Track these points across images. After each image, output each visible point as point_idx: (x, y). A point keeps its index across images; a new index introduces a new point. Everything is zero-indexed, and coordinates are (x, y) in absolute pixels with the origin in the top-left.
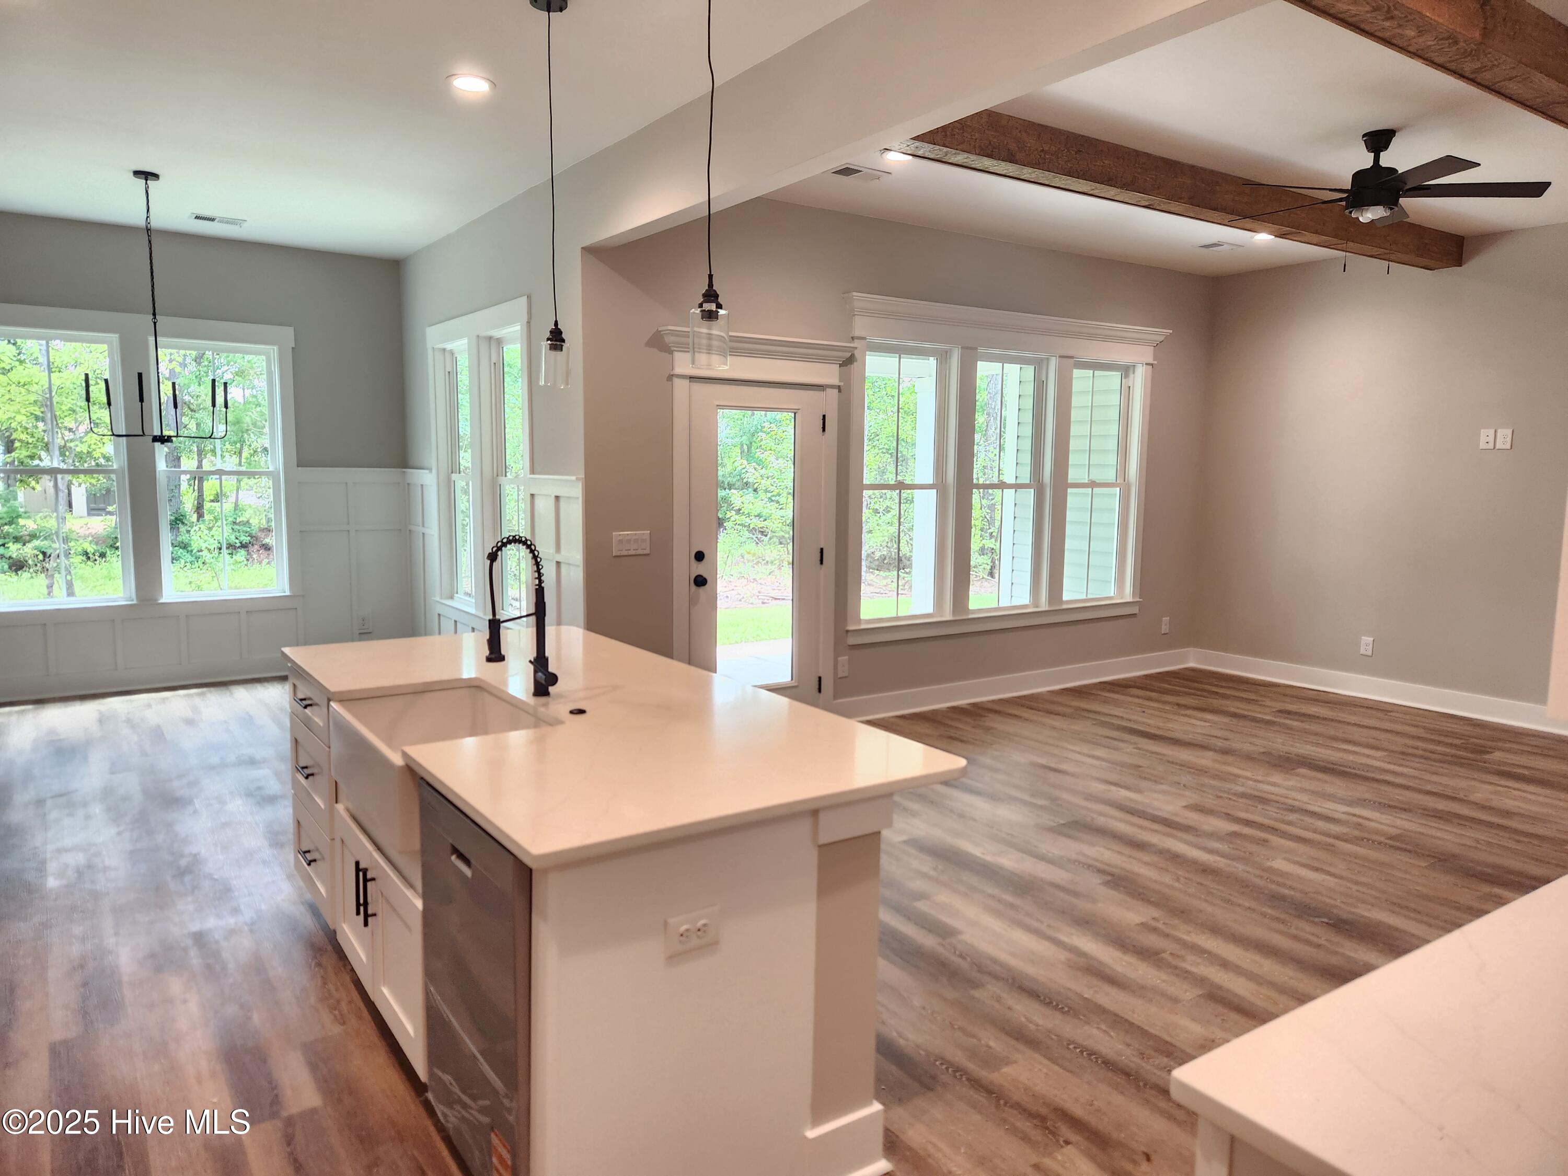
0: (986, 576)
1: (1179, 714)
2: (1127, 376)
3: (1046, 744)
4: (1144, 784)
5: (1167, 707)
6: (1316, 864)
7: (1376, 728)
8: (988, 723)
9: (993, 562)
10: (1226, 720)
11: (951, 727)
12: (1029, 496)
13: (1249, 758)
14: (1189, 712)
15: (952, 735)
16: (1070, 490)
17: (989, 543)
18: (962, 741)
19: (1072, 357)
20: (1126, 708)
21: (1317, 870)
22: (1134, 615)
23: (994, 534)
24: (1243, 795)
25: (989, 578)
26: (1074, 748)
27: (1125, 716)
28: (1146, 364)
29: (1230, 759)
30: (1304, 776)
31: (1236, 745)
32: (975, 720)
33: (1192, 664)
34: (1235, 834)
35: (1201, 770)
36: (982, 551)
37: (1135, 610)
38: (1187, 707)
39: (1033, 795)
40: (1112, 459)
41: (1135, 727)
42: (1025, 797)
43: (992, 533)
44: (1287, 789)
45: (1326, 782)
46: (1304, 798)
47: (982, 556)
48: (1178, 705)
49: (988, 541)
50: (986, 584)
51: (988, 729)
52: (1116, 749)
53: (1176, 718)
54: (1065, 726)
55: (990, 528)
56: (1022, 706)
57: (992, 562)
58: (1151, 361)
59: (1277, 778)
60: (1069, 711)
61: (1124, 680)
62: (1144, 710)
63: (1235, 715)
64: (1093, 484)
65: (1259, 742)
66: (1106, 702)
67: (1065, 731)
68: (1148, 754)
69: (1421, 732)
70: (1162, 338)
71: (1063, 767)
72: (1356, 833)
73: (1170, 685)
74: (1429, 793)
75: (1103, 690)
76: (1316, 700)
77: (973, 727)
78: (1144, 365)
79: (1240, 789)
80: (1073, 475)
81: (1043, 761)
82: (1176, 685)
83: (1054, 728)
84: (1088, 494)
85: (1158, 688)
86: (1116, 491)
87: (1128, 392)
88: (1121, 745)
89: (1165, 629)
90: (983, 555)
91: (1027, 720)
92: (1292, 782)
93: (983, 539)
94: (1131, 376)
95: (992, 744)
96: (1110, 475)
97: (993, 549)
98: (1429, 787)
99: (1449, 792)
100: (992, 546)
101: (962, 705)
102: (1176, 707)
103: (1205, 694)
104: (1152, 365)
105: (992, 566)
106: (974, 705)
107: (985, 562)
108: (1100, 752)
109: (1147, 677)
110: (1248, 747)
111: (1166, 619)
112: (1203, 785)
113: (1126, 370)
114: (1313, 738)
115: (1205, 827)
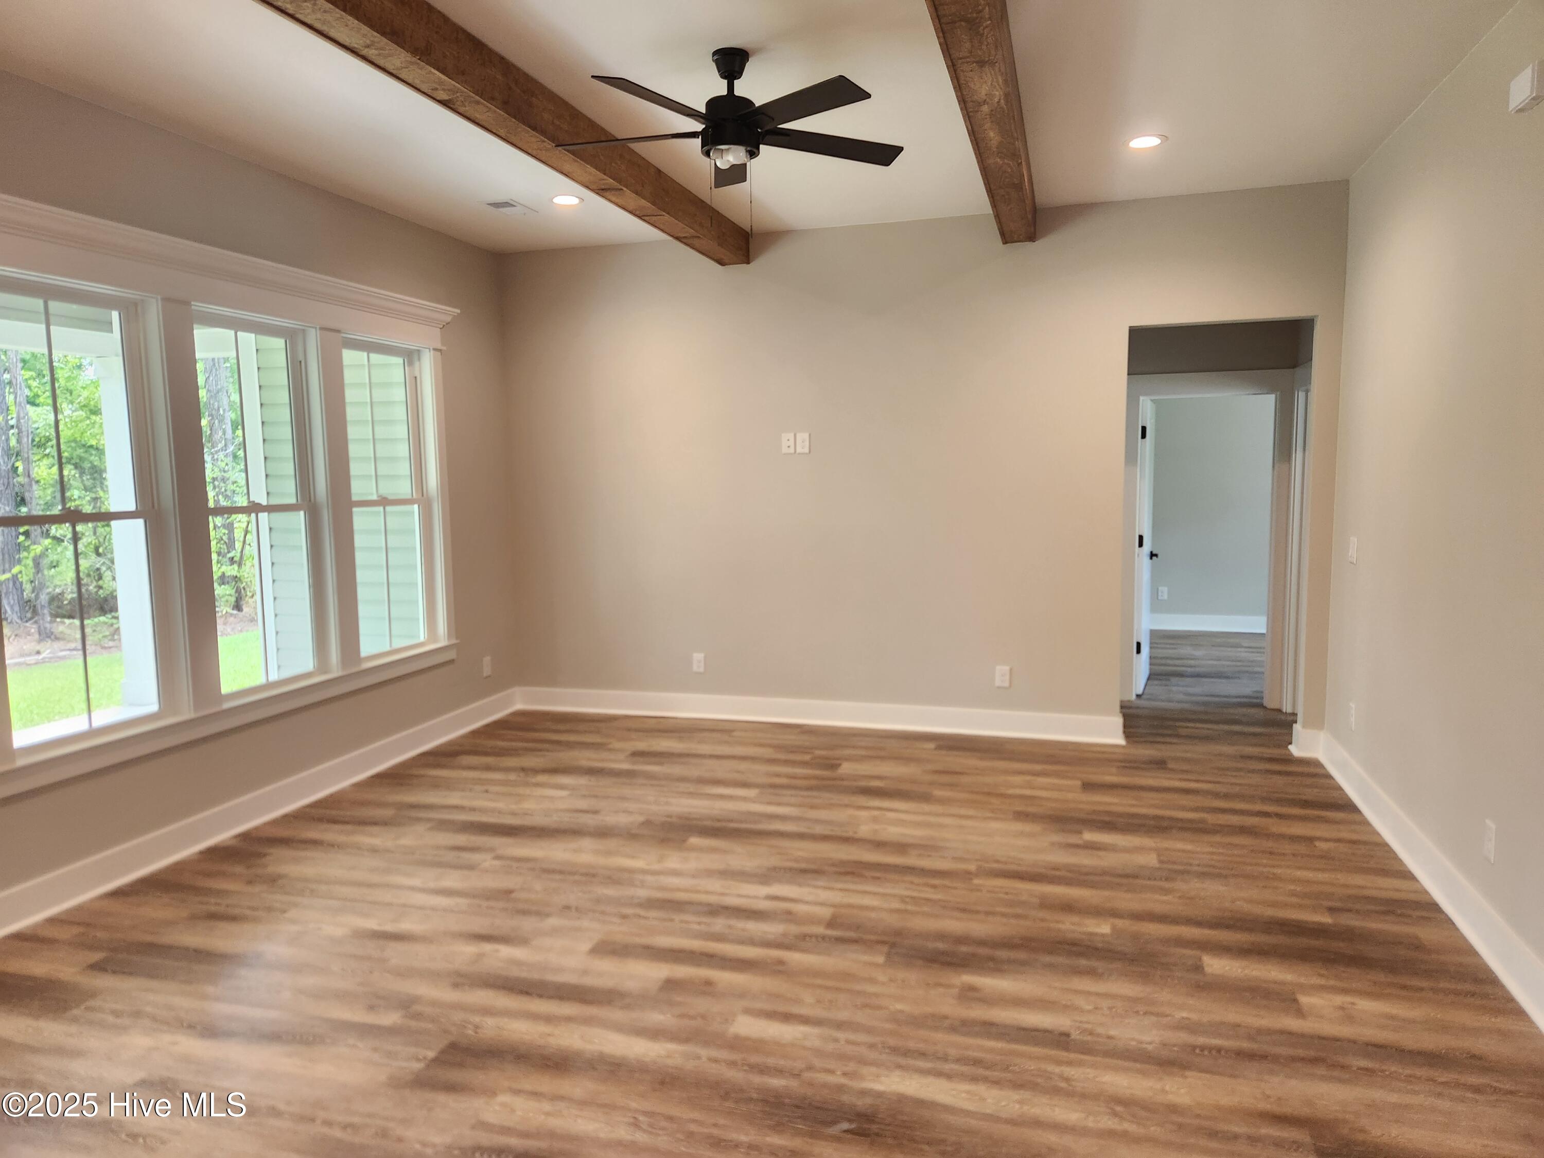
0: (230, 610)
1: (527, 784)
2: (411, 363)
3: (370, 886)
4: (527, 924)
5: (512, 777)
6: (782, 1008)
7: (733, 757)
8: (273, 869)
9: (238, 591)
10: (582, 781)
11: (208, 892)
12: (299, 519)
13: (631, 835)
14: (541, 778)
15: (213, 908)
16: (355, 510)
17: (231, 571)
18: (233, 919)
19: (338, 331)
20: (463, 790)
21: (787, 1018)
22: (452, 661)
23: (235, 559)
24: (651, 904)
25: (235, 612)
26: (416, 882)
27: (466, 803)
28: (434, 349)
29: (612, 843)
30: (701, 850)
31: (611, 819)
32: (248, 867)
33: (519, 706)
34: (670, 984)
35: (586, 875)
36: (223, 580)
37: (452, 655)
38: (536, 771)
39: (371, 1008)
40: (404, 468)
41: (484, 819)
42: (359, 1016)
43: (233, 558)
44: (693, 877)
45: (725, 852)
46: (716, 885)
47: (223, 586)
48: (523, 769)
49: (230, 567)
50: (232, 619)
51: (273, 881)
52: (471, 867)
53: (527, 791)
54: (389, 844)
55: (229, 552)
56: (320, 820)
57: (236, 592)
58: (439, 346)
59: (674, 861)
60: (388, 813)
61: (450, 743)
62: (485, 787)
63: (591, 772)
64: (384, 502)
65: (632, 806)
66: (436, 785)
67: (392, 852)
68: (515, 865)
69: (768, 753)
70: (449, 319)
71: (406, 926)
72: (794, 929)
73: (503, 740)
74: (825, 838)
75: (428, 766)
76: (659, 731)
77: (250, 882)
78: (432, 351)
79: (642, 893)
80: (360, 489)
81: (372, 924)
82: (511, 740)
83: (374, 850)
84: (379, 512)
85: (491, 748)
86: (413, 508)
87: (413, 385)
88: (476, 857)
89: (487, 671)
90: (223, 583)
91: (333, 846)
92: (693, 862)
93: (222, 565)
94: (417, 364)
95: (285, 911)
96: (404, 488)
97: (236, 577)
98: (819, 830)
99: (838, 832)
100: (235, 573)
101: (223, 841)
102: (522, 774)
103: (546, 746)
104: (440, 350)
105: (237, 598)
106: (245, 836)
107: (228, 592)
108: (452, 880)
109: (475, 733)
110: (622, 820)
111: (487, 660)
112: (598, 901)
113: (410, 357)
114: (683, 787)
115: (631, 985)
